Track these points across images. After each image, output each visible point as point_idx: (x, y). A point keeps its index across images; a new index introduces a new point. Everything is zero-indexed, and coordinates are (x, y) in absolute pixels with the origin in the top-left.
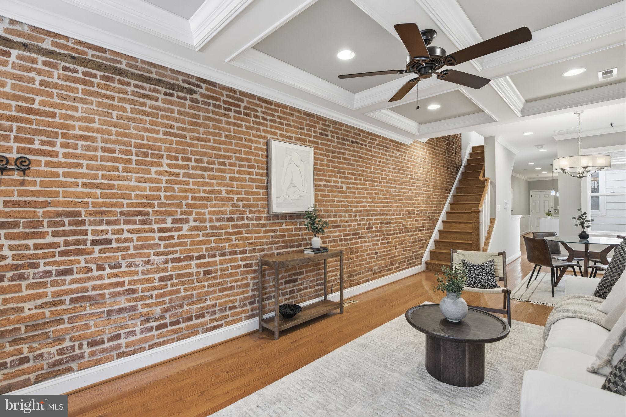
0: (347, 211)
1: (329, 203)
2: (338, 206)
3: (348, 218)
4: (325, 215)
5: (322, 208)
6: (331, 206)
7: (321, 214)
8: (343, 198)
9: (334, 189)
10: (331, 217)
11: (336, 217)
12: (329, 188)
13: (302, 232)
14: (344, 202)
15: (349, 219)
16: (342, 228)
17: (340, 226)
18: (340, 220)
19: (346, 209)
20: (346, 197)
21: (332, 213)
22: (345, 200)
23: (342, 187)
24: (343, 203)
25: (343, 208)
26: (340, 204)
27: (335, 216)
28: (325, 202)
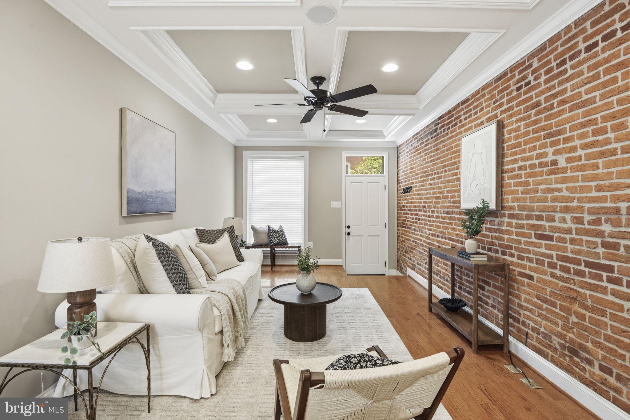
0: (566, 210)
1: (528, 196)
2: (545, 200)
3: (569, 224)
4: (522, 214)
5: (516, 204)
6: (532, 200)
7: (515, 213)
8: (557, 183)
9: (538, 169)
10: (532, 219)
11: (542, 220)
12: (528, 171)
13: (492, 234)
14: (560, 190)
15: (574, 226)
16: (554, 243)
17: (551, 238)
18: (549, 227)
19: (563, 204)
20: (565, 180)
21: (534, 211)
22: (563, 186)
23: (554, 163)
24: (556, 194)
25: (556, 204)
26: (549, 195)
27: (539, 218)
28: (522, 193)
